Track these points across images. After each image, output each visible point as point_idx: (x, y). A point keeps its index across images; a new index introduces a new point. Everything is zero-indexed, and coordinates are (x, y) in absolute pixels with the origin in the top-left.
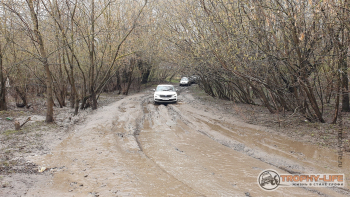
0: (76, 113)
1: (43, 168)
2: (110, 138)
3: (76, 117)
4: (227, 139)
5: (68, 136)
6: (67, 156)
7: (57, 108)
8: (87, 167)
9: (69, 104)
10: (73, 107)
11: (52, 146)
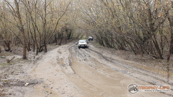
0: (37, 54)
1: (27, 84)
2: (58, 67)
3: (37, 56)
4: (118, 68)
5: (35, 66)
6: (37, 77)
7: (27, 52)
8: (50, 83)
9: (32, 50)
10: (34, 51)
11: (28, 71)
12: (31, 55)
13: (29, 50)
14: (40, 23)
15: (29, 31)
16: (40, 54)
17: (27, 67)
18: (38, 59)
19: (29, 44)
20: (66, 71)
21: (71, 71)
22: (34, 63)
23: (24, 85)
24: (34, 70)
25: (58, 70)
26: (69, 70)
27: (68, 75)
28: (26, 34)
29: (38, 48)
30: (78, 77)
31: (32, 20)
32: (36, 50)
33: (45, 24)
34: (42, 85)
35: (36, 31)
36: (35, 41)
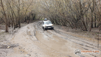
0: (14, 29)
1: (9, 47)
2: (27, 36)
4: (62, 36)
5: (13, 36)
6: (15, 42)
7: (8, 28)
8: (23, 46)
9: (11, 27)
10: (12, 27)
11: (9, 39)
12: (10, 29)
13: (9, 27)
14: (15, 10)
15: (9, 15)
16: (16, 29)
17: (8, 37)
18: (15, 32)
19: (9, 23)
20: (33, 39)
21: (36, 39)
22: (13, 35)
23: (7, 48)
24: (13, 39)
25: (27, 39)
26: (34, 38)
27: (34, 41)
28: (7, 17)
29: (15, 25)
30: (40, 42)
31: (11, 8)
32: (13, 27)
33: (19, 11)
34: (18, 47)
35: (14, 15)
36: (13, 21)
